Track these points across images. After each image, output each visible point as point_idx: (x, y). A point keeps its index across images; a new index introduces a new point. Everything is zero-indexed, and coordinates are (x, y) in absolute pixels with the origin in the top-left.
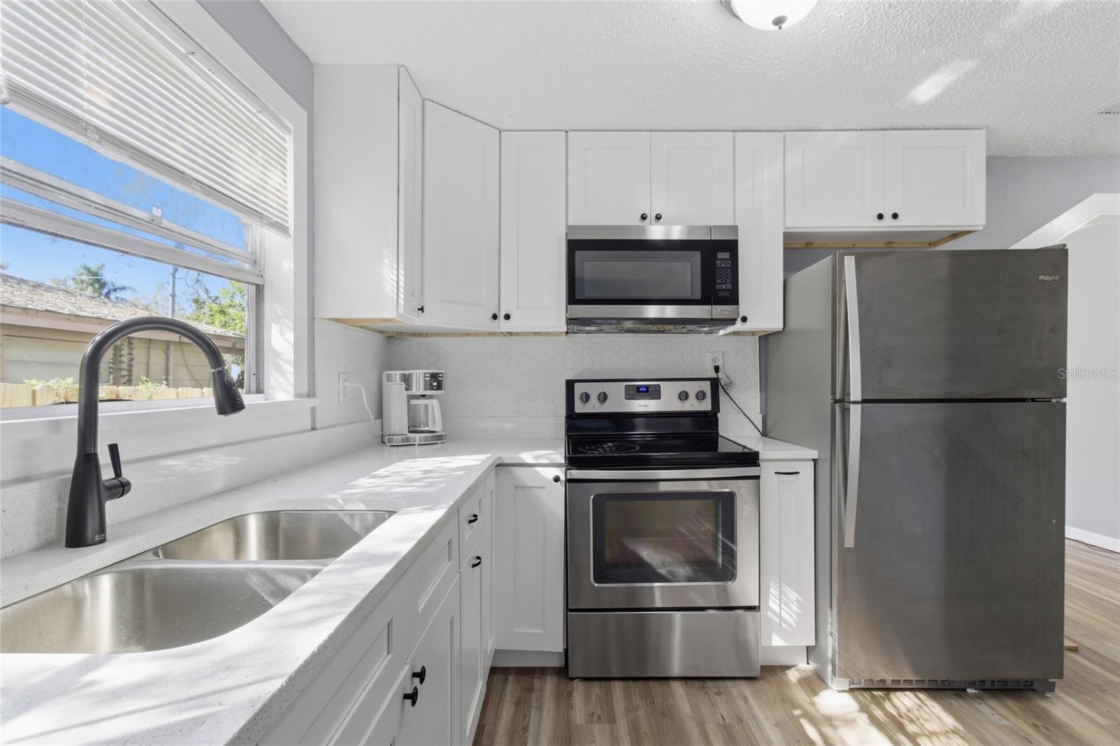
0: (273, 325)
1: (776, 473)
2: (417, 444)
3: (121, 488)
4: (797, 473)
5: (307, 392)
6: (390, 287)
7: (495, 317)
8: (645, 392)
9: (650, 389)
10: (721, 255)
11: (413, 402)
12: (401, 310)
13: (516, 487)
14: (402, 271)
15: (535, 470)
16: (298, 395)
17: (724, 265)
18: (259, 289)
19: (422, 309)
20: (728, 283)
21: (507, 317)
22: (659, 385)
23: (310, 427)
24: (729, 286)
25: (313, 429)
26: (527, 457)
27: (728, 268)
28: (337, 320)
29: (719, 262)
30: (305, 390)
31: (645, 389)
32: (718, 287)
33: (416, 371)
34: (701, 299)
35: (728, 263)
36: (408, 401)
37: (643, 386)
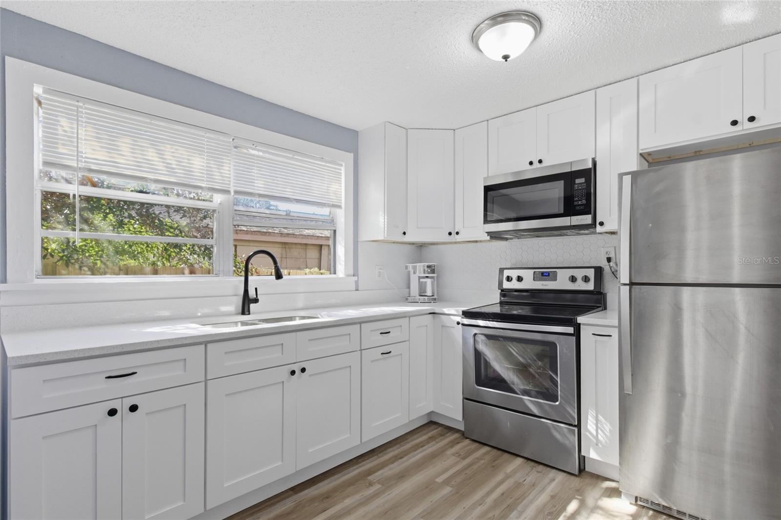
0: (339, 245)
1: (593, 334)
2: (419, 302)
3: (256, 301)
4: (611, 336)
5: (352, 274)
6: (381, 224)
7: (450, 234)
8: (547, 276)
9: (551, 274)
10: (578, 181)
11: (422, 280)
12: (386, 236)
13: (442, 326)
14: (386, 217)
15: (450, 318)
16: (348, 276)
17: (580, 188)
18: (335, 231)
19: (404, 233)
20: (584, 199)
21: (457, 233)
22: (556, 271)
23: (354, 289)
24: (584, 202)
25: (357, 290)
26: (446, 311)
27: (583, 189)
28: (373, 241)
29: (576, 186)
30: (352, 272)
31: (547, 274)
32: (576, 203)
33: (419, 264)
34: (564, 213)
35: (583, 186)
36: (419, 280)
37: (546, 272)
